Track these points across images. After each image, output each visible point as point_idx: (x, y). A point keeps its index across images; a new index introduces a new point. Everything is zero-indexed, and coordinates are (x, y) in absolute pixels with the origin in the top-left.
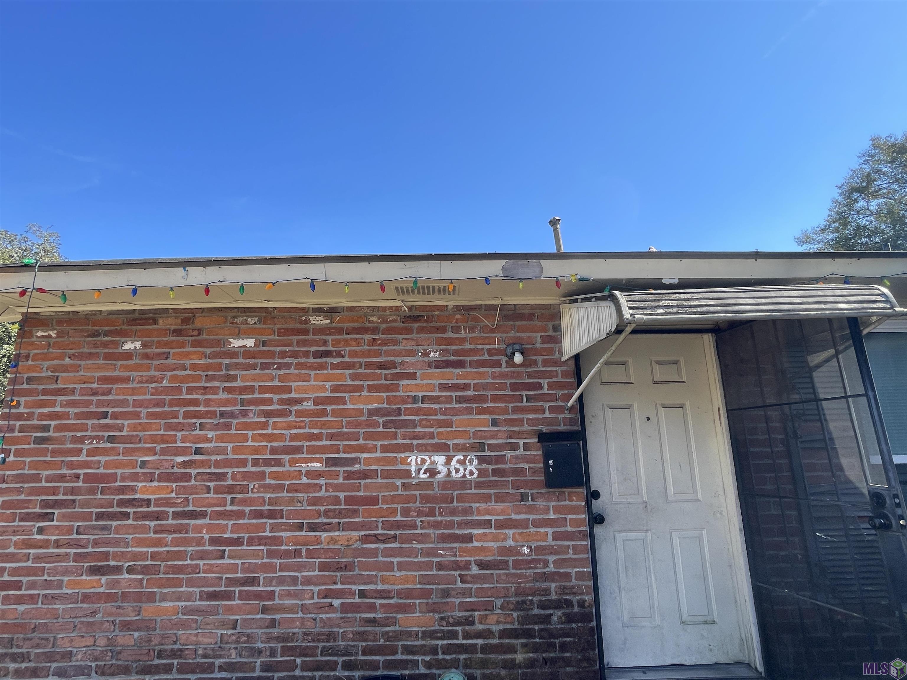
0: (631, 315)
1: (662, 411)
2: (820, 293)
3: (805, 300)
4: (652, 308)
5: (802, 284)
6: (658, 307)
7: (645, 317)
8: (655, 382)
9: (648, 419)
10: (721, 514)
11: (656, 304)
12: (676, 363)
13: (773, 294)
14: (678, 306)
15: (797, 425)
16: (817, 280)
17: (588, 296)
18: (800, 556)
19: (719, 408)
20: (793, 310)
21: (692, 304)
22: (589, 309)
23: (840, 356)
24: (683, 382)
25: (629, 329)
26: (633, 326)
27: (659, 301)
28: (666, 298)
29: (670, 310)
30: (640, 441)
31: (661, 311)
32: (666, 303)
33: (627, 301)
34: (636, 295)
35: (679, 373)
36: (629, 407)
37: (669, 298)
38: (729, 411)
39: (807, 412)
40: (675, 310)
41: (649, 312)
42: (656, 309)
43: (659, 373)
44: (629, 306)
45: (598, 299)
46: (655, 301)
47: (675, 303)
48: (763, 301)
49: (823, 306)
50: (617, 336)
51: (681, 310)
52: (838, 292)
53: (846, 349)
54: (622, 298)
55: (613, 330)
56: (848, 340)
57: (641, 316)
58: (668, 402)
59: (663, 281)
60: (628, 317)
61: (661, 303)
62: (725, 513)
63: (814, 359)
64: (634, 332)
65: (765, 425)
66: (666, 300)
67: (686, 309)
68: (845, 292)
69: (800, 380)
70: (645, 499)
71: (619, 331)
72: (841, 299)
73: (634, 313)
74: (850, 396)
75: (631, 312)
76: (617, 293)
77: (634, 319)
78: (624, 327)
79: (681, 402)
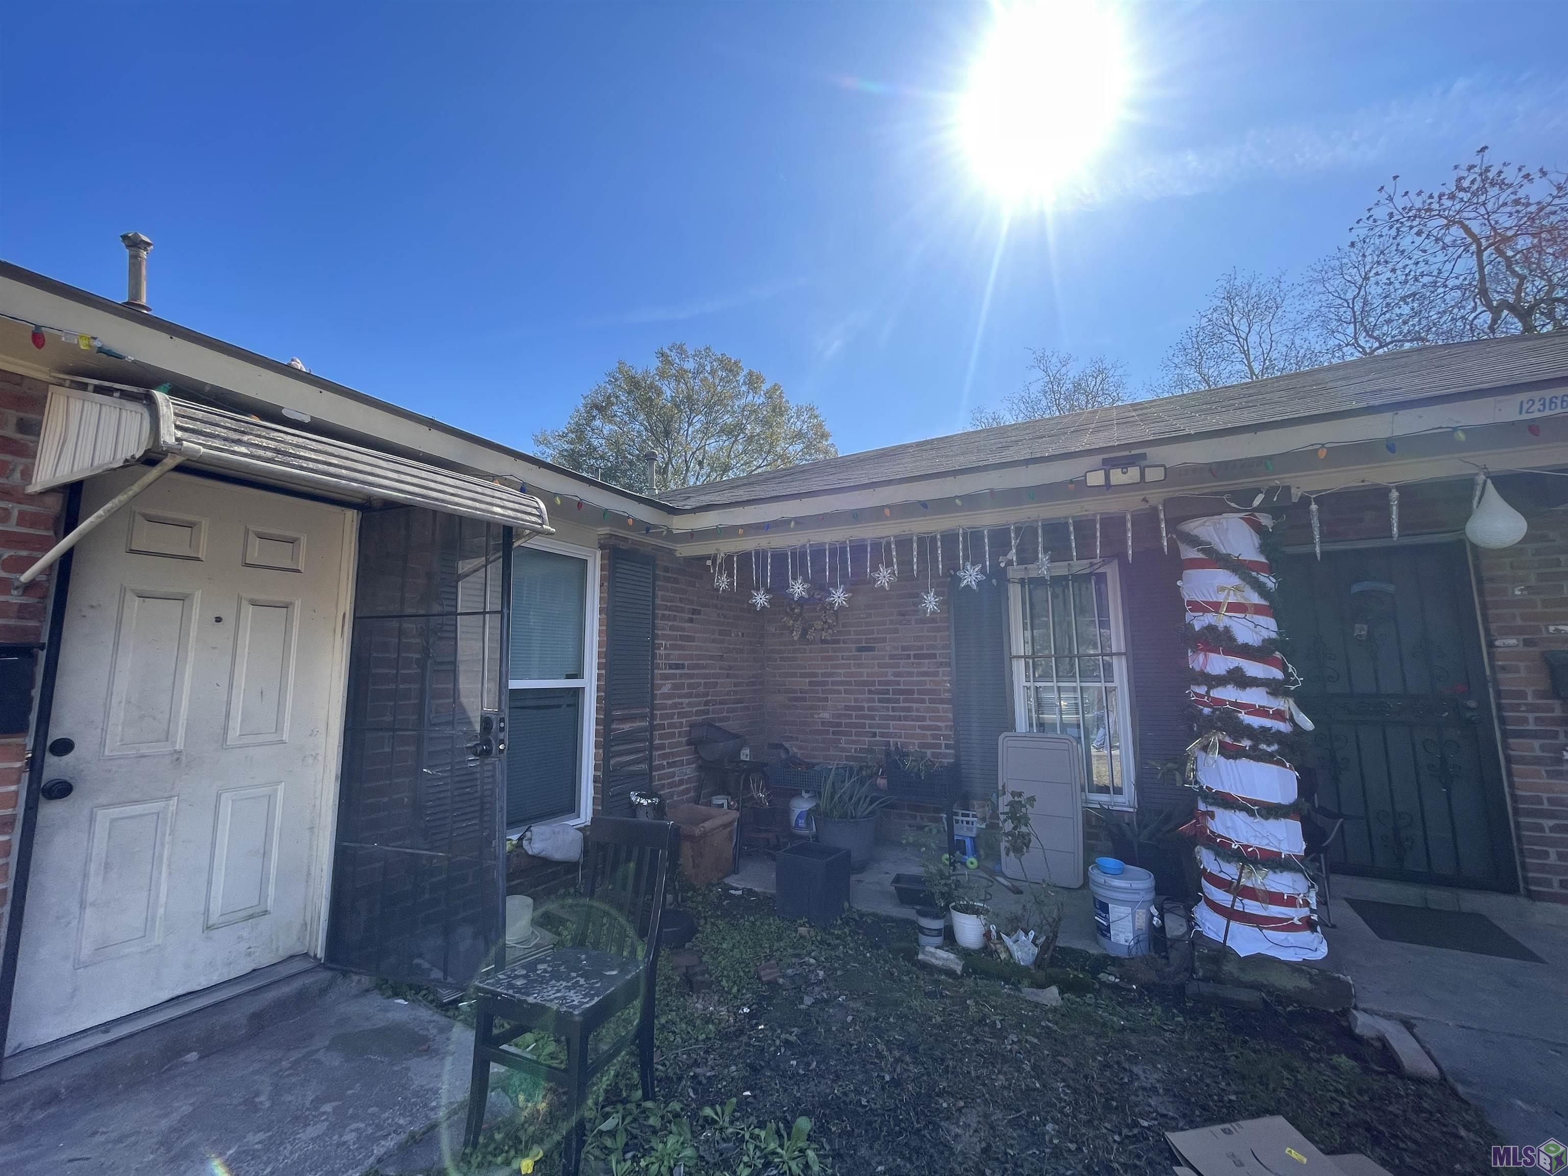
0: (177, 439)
1: (249, 611)
2: (479, 489)
3: (460, 492)
4: (226, 439)
5: (475, 476)
6: (239, 442)
7: (203, 450)
8: (247, 565)
9: (218, 620)
10: (315, 758)
11: (236, 436)
12: (292, 541)
13: (424, 474)
14: (277, 451)
15: (431, 640)
16: (493, 477)
17: (106, 384)
18: (406, 800)
19: (344, 614)
20: (443, 501)
21: (302, 454)
22: (104, 408)
23: (489, 567)
24: (298, 571)
25: (170, 462)
26: (179, 460)
27: (244, 433)
28: (259, 433)
29: (261, 453)
30: (191, 656)
31: (243, 449)
32: (257, 441)
33: (176, 414)
34: (200, 411)
35: (294, 557)
36: (183, 598)
37: (264, 434)
38: (358, 620)
39: (446, 628)
40: (269, 454)
41: (217, 443)
42: (233, 444)
43: (256, 551)
44: (178, 423)
45: (125, 395)
46: (235, 430)
47: (272, 444)
48: (409, 479)
49: (477, 505)
50: (146, 468)
51: (280, 458)
52: (498, 494)
53: (494, 561)
54: (168, 406)
55: (137, 456)
56: (499, 551)
57: (195, 446)
58: (262, 597)
59: (283, 411)
60: (171, 440)
61: (245, 438)
62: (320, 758)
63: (464, 566)
64: (180, 469)
65: (397, 640)
66: (259, 436)
67: (289, 459)
68: (504, 496)
69: (446, 589)
70: (179, 746)
71: (150, 459)
72: (498, 502)
73: (185, 437)
74: (488, 613)
75: (179, 434)
76: (160, 396)
77: (179, 447)
78: (161, 456)
79: (288, 600)
